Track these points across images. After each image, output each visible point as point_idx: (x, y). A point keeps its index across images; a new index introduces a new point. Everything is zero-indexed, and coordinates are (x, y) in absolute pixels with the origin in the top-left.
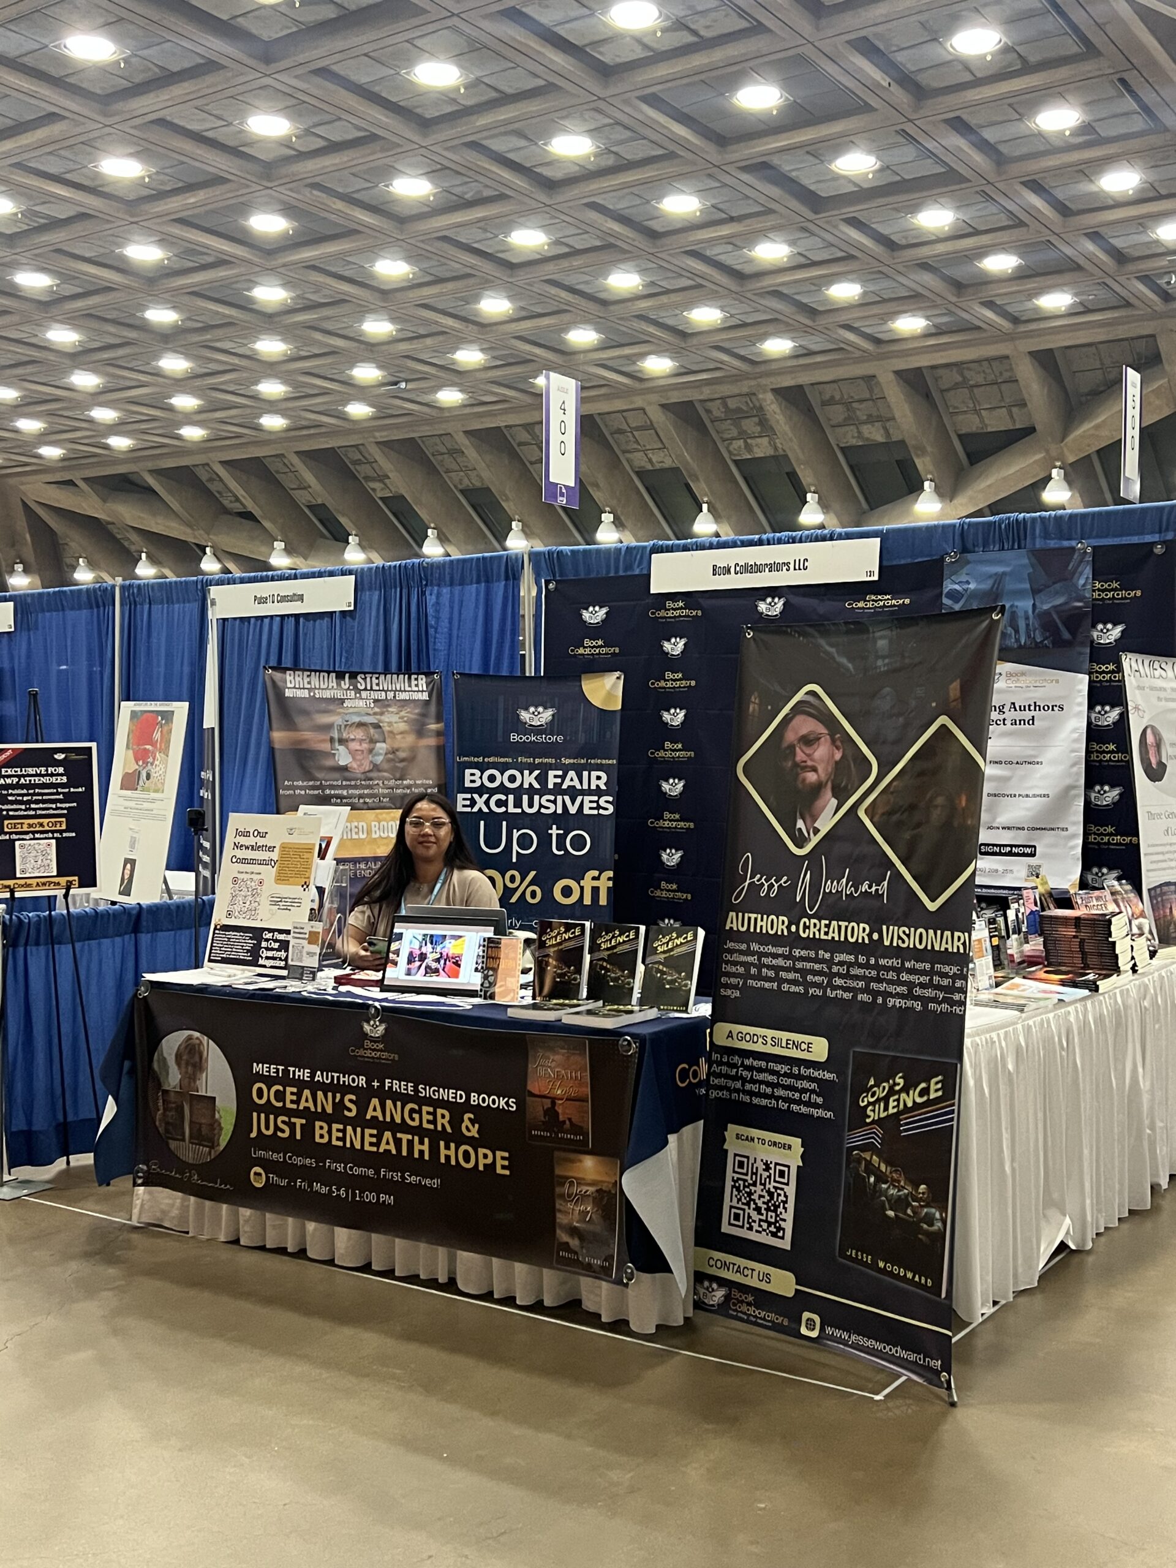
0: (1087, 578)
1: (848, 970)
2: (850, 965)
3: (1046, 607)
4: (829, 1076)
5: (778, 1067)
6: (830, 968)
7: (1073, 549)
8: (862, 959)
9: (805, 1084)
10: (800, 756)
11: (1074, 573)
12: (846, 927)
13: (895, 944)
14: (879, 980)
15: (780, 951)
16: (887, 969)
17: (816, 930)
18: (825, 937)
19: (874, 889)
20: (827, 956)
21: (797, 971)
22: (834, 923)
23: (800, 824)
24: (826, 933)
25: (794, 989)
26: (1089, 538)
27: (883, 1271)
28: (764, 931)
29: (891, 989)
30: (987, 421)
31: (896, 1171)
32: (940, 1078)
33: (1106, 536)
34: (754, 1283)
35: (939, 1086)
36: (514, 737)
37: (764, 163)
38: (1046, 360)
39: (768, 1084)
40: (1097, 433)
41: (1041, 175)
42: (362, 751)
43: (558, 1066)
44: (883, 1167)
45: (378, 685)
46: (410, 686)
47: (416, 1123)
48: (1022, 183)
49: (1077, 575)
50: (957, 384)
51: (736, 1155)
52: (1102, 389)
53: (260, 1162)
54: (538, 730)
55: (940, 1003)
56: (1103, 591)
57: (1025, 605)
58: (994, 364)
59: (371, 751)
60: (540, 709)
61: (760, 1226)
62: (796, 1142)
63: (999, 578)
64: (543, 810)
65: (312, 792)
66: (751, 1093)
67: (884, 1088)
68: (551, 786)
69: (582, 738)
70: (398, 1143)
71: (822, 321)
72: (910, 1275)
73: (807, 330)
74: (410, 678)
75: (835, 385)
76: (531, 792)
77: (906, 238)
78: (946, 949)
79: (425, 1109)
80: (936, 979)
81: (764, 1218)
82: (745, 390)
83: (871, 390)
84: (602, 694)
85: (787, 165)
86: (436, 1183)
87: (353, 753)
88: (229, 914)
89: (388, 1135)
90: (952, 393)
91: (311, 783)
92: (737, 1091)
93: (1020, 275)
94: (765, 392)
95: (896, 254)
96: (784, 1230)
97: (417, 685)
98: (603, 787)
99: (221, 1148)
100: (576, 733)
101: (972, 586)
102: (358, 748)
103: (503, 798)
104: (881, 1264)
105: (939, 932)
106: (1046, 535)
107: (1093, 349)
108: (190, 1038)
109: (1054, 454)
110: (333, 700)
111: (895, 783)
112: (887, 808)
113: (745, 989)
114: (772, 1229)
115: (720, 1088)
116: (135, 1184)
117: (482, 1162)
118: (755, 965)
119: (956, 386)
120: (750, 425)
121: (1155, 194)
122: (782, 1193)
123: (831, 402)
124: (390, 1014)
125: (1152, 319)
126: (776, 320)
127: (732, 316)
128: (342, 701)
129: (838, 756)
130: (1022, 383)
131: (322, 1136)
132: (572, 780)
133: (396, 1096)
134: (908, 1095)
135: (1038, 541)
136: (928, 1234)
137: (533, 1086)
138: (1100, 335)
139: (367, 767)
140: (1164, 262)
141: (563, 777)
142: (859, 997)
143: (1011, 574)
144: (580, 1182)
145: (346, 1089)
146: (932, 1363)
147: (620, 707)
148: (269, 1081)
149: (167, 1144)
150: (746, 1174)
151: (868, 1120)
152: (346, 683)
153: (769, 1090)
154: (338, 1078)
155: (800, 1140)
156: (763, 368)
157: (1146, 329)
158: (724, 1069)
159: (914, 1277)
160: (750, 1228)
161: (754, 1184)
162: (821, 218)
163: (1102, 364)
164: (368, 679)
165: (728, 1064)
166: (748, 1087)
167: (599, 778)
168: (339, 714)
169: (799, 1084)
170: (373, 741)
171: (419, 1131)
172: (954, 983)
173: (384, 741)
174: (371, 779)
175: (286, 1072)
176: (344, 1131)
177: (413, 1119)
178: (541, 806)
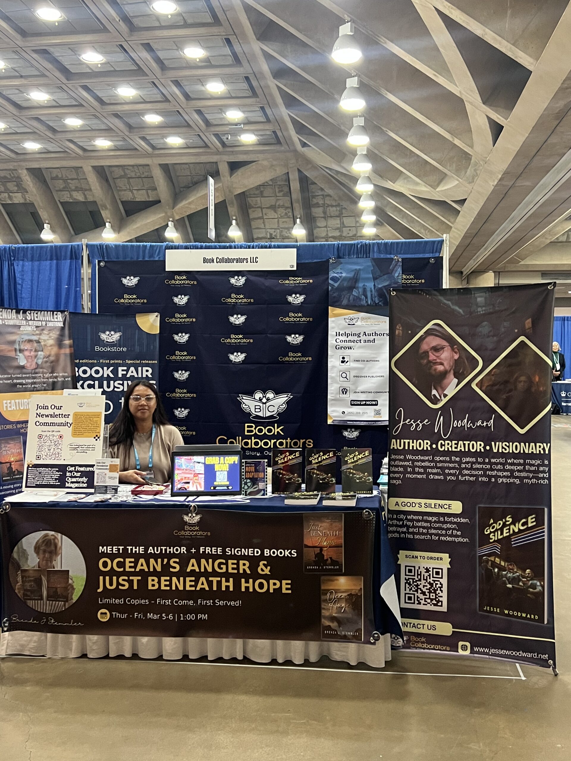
0: (399, 273)
1: (472, 466)
2: (473, 463)
3: (380, 286)
4: (463, 520)
5: (430, 518)
6: (460, 465)
7: (392, 259)
8: (479, 460)
9: (449, 526)
10: (432, 357)
11: (393, 270)
12: (469, 444)
13: (500, 451)
14: (492, 470)
15: (426, 458)
16: (497, 464)
17: (449, 446)
18: (456, 450)
19: (485, 424)
20: (458, 459)
21: (438, 468)
22: (461, 443)
23: (434, 392)
24: (456, 448)
25: (436, 477)
26: (400, 254)
27: (508, 615)
28: (415, 448)
29: (500, 474)
30: (136, 196)
31: (511, 565)
32: (534, 516)
33: (408, 254)
34: (425, 631)
35: (534, 520)
36: (97, 349)
37: (45, 50)
38: (165, 168)
39: (424, 528)
40: (190, 206)
41: (180, 79)
42: (32, 356)
43: (325, 529)
44: (503, 563)
45: (37, 317)
46: (53, 318)
47: (224, 570)
48: (172, 81)
49: (394, 272)
50: (122, 176)
51: (406, 566)
52: (190, 185)
53: (104, 606)
54: (112, 345)
55: (531, 479)
56: (406, 279)
57: (370, 285)
58: (140, 168)
59: (36, 356)
60: (112, 333)
61: (425, 601)
62: (446, 557)
63: (357, 272)
64: (116, 389)
65: (6, 382)
66: (413, 533)
67: (500, 524)
68: (120, 376)
69: (137, 349)
70: (210, 584)
71: (59, 136)
72: (524, 615)
73: (49, 140)
74: (53, 314)
75: (58, 170)
76: (109, 379)
77: (110, 99)
78: (532, 452)
79: (230, 562)
80: (527, 467)
81: (428, 597)
82: (12, 168)
83: (78, 174)
84: (148, 325)
85: (57, 53)
86: (238, 603)
87: (27, 358)
88: (38, 458)
89: (203, 579)
90: (119, 180)
91: (6, 376)
92: (404, 533)
93: (160, 127)
94: (22, 170)
95: (103, 107)
96: (442, 602)
97: (57, 318)
98: (150, 376)
99: (74, 601)
100: (134, 345)
101: (344, 275)
102: (29, 354)
103: (92, 383)
104: (506, 612)
105: (527, 444)
106: (380, 252)
107: (187, 166)
108: (46, 535)
109: (169, 214)
110: (15, 326)
111: (494, 370)
112: (490, 383)
113: (404, 479)
114: (434, 602)
115: (394, 532)
116: (3, 631)
117: (272, 588)
118: (410, 467)
119: (121, 177)
120: (11, 186)
121: (230, 96)
122: (439, 583)
123: (56, 178)
124: (202, 509)
125: (217, 154)
126: (34, 133)
127: (10, 128)
128: (19, 327)
129: (456, 357)
130: (155, 179)
131: (153, 585)
132: (132, 372)
133: (207, 557)
134: (515, 526)
135: (375, 254)
136: (532, 593)
137: (307, 541)
138: (193, 160)
139: (34, 366)
140: (227, 128)
141: (127, 371)
142: (480, 479)
143: (362, 269)
144: (337, 591)
145: (171, 556)
146: (543, 657)
147: (158, 332)
148: (112, 557)
149: (25, 603)
150: (414, 576)
151: (491, 541)
152: (21, 316)
153: (425, 531)
154: (166, 550)
155: (448, 555)
156: (22, 157)
157: (214, 158)
158: (395, 522)
159: (527, 615)
160: (419, 603)
161: (420, 580)
162: (70, 84)
163: (191, 173)
164: (32, 314)
165: (397, 519)
166: (411, 530)
167: (147, 371)
168: (18, 334)
169: (445, 526)
170: (36, 351)
171: (227, 575)
172: (538, 468)
173: (42, 351)
174: (36, 373)
175: (126, 550)
176: (170, 581)
177: (222, 569)
178: (115, 387)
